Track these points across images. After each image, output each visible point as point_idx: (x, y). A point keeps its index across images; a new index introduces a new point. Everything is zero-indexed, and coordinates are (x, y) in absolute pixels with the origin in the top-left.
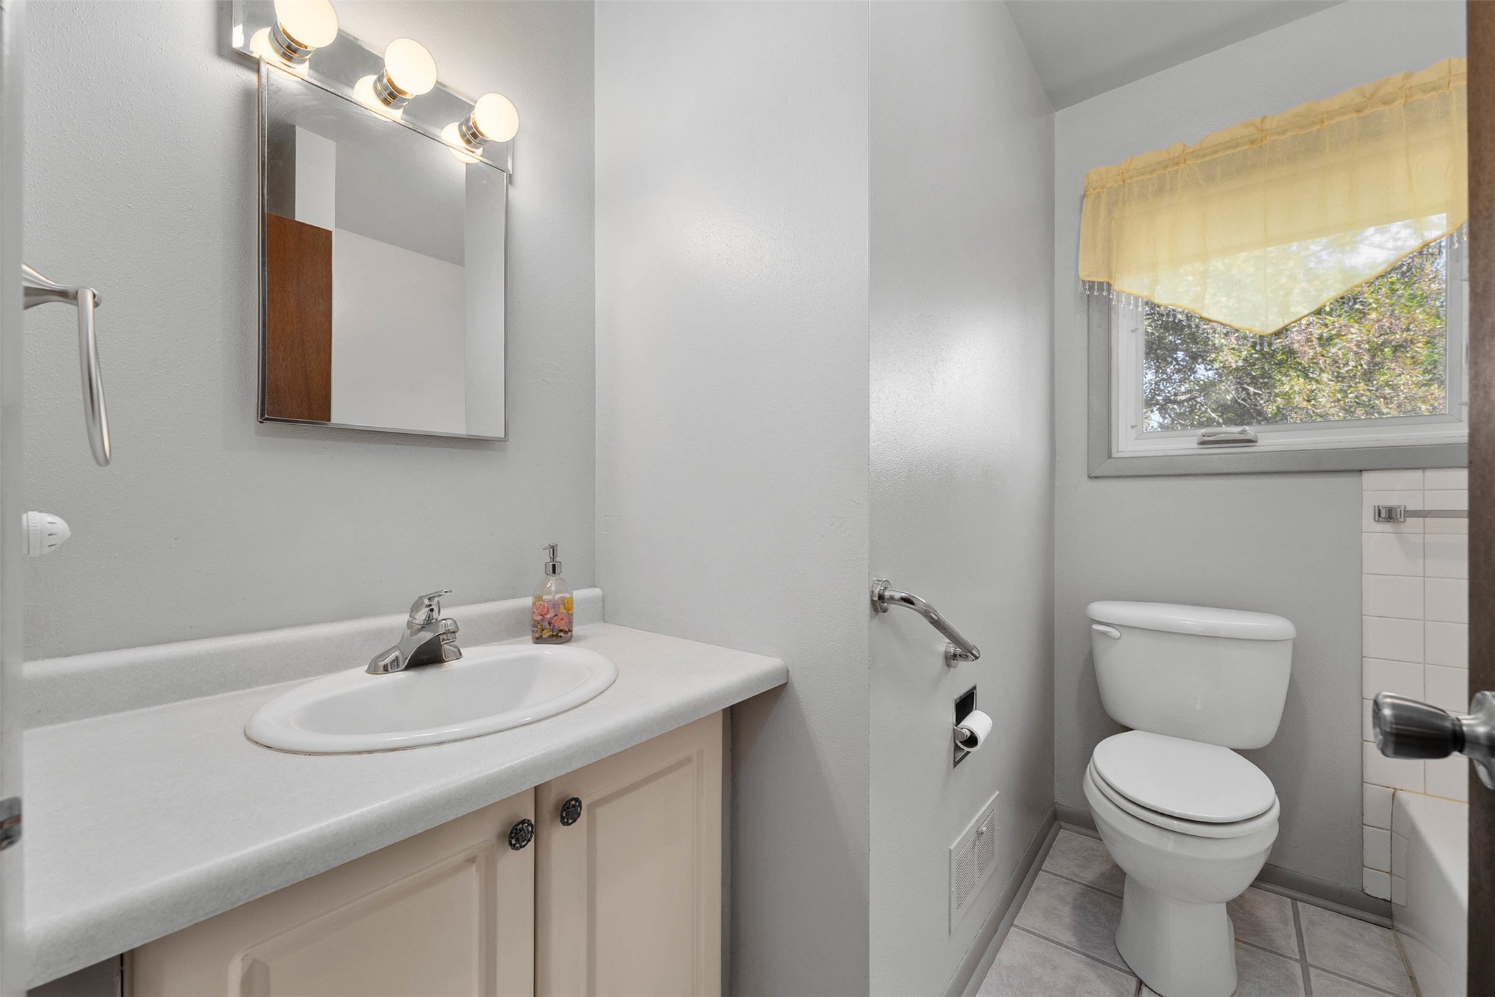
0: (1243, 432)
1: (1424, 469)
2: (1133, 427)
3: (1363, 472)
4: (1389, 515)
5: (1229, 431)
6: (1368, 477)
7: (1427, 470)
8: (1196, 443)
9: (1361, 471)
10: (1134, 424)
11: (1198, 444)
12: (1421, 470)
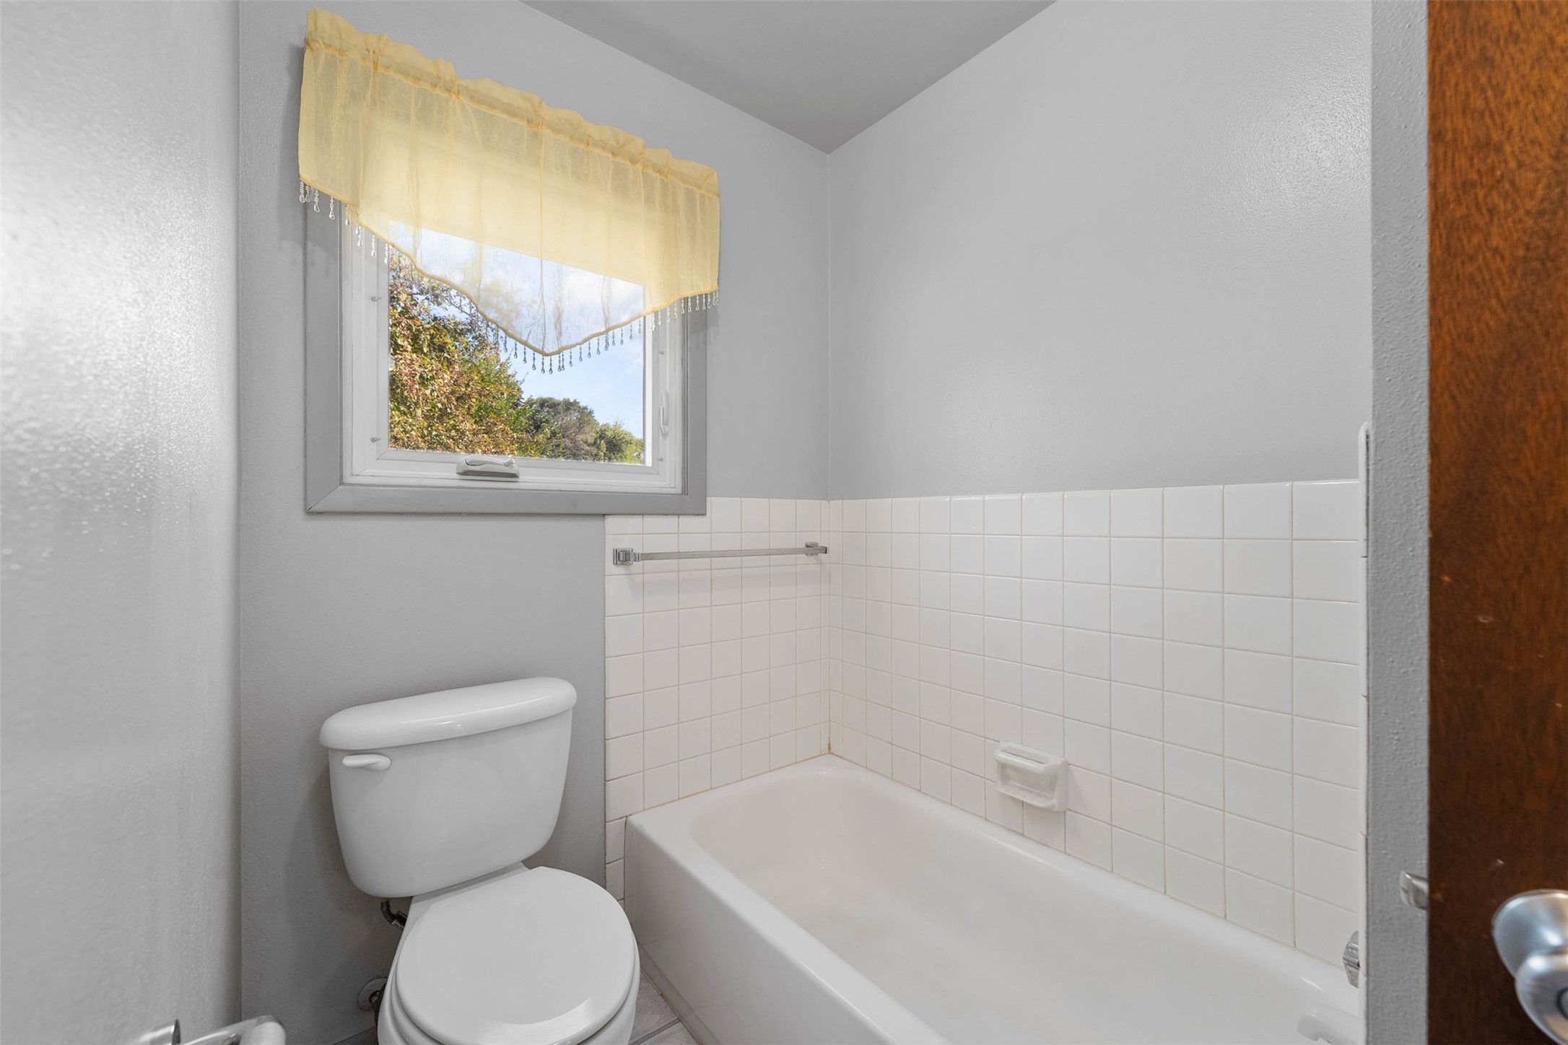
0: (509, 464)
1: (643, 515)
2: (373, 440)
3: (606, 516)
4: (623, 558)
5: (494, 461)
6: (611, 522)
7: (645, 516)
8: (455, 471)
9: (604, 515)
10: (375, 436)
11: (458, 473)
12: (641, 516)
